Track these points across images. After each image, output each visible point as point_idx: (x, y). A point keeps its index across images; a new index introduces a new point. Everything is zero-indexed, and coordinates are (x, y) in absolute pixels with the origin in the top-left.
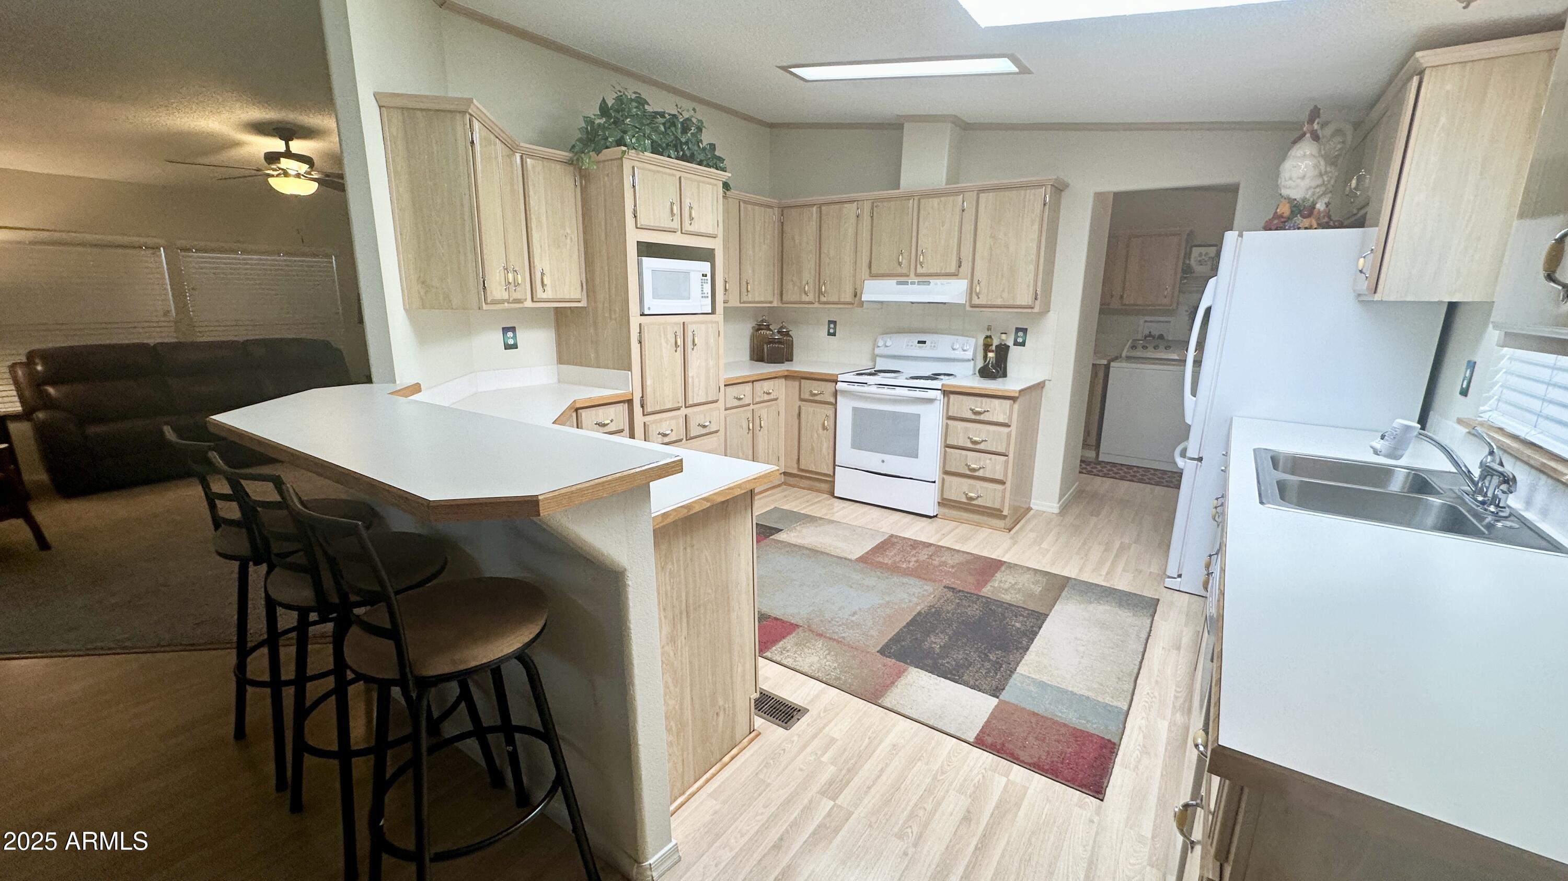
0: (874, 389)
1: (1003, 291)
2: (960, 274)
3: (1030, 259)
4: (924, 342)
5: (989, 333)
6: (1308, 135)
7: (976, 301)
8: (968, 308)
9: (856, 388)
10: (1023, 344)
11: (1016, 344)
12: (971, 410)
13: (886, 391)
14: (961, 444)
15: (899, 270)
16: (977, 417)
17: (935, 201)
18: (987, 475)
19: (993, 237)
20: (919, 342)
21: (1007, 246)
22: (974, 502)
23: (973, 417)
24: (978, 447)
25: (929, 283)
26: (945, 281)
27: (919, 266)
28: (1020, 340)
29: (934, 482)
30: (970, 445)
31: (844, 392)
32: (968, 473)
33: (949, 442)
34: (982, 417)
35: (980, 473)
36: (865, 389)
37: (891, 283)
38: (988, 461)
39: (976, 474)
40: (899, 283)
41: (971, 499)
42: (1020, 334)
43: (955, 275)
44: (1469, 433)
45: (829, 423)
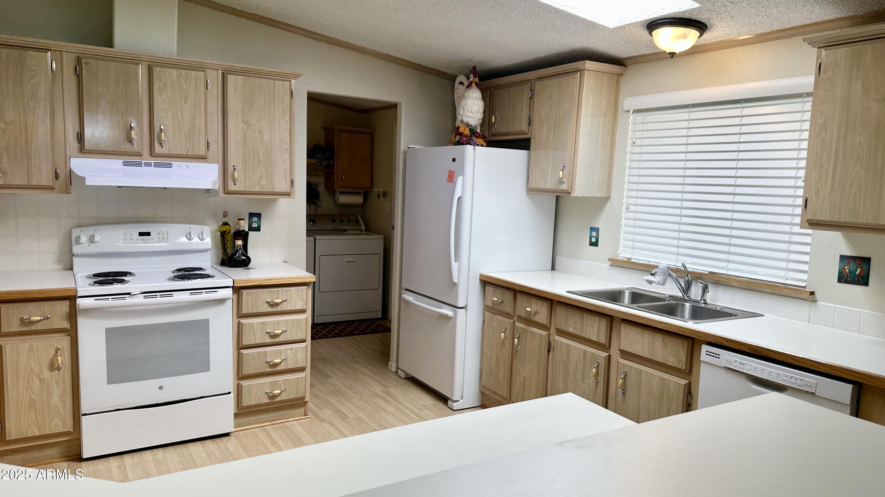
0: (140, 299)
1: (261, 178)
2: (209, 159)
3: (284, 148)
4: (149, 234)
5: (225, 220)
6: (474, 84)
7: (232, 187)
8: (222, 195)
9: (110, 302)
10: (258, 229)
11: (251, 229)
12: (267, 302)
13: (159, 300)
14: (259, 341)
15: (128, 147)
16: (275, 309)
17: (174, 72)
18: (290, 367)
19: (246, 122)
20: (141, 234)
21: (261, 133)
22: (278, 399)
23: (270, 310)
24: (277, 340)
25: (170, 166)
26: (193, 165)
27: (157, 145)
28: (255, 225)
29: (230, 393)
30: (269, 340)
31: (89, 311)
32: (269, 370)
33: (246, 342)
34: (280, 308)
35: (282, 367)
36: (128, 300)
37: (116, 163)
38: (289, 352)
39: (278, 368)
40: (125, 164)
41: (275, 396)
42: (255, 219)
43: (203, 158)
44: (611, 265)
45: (64, 359)
